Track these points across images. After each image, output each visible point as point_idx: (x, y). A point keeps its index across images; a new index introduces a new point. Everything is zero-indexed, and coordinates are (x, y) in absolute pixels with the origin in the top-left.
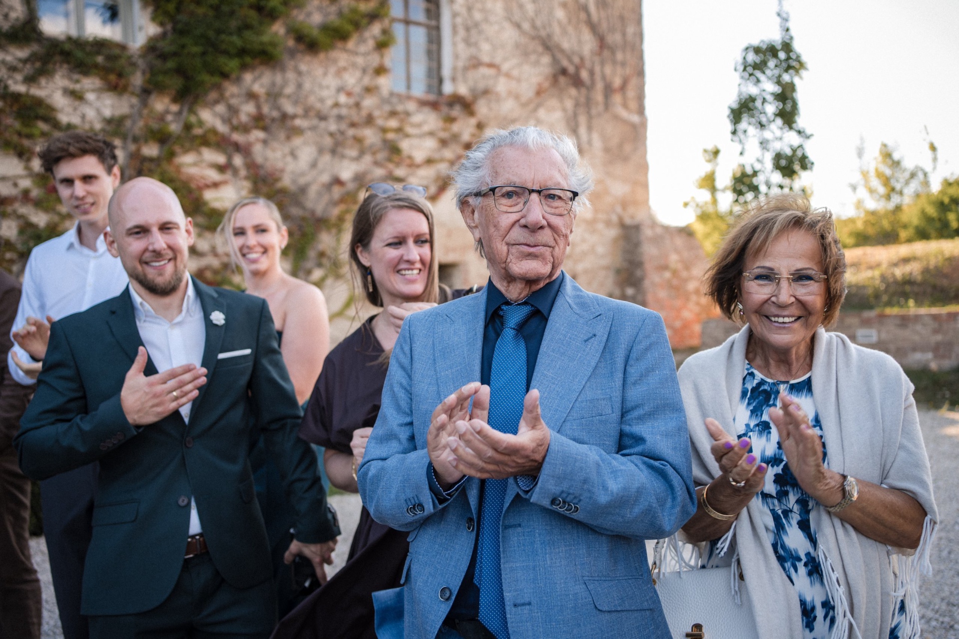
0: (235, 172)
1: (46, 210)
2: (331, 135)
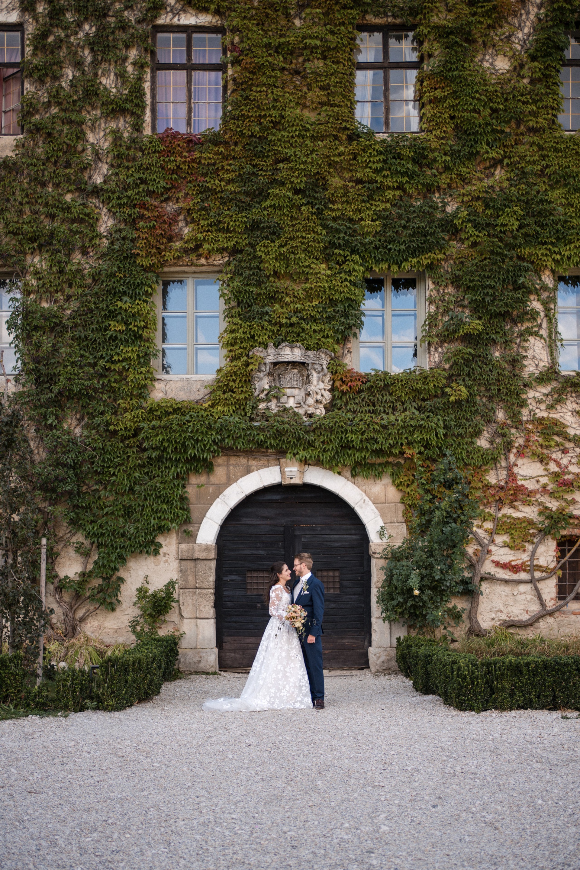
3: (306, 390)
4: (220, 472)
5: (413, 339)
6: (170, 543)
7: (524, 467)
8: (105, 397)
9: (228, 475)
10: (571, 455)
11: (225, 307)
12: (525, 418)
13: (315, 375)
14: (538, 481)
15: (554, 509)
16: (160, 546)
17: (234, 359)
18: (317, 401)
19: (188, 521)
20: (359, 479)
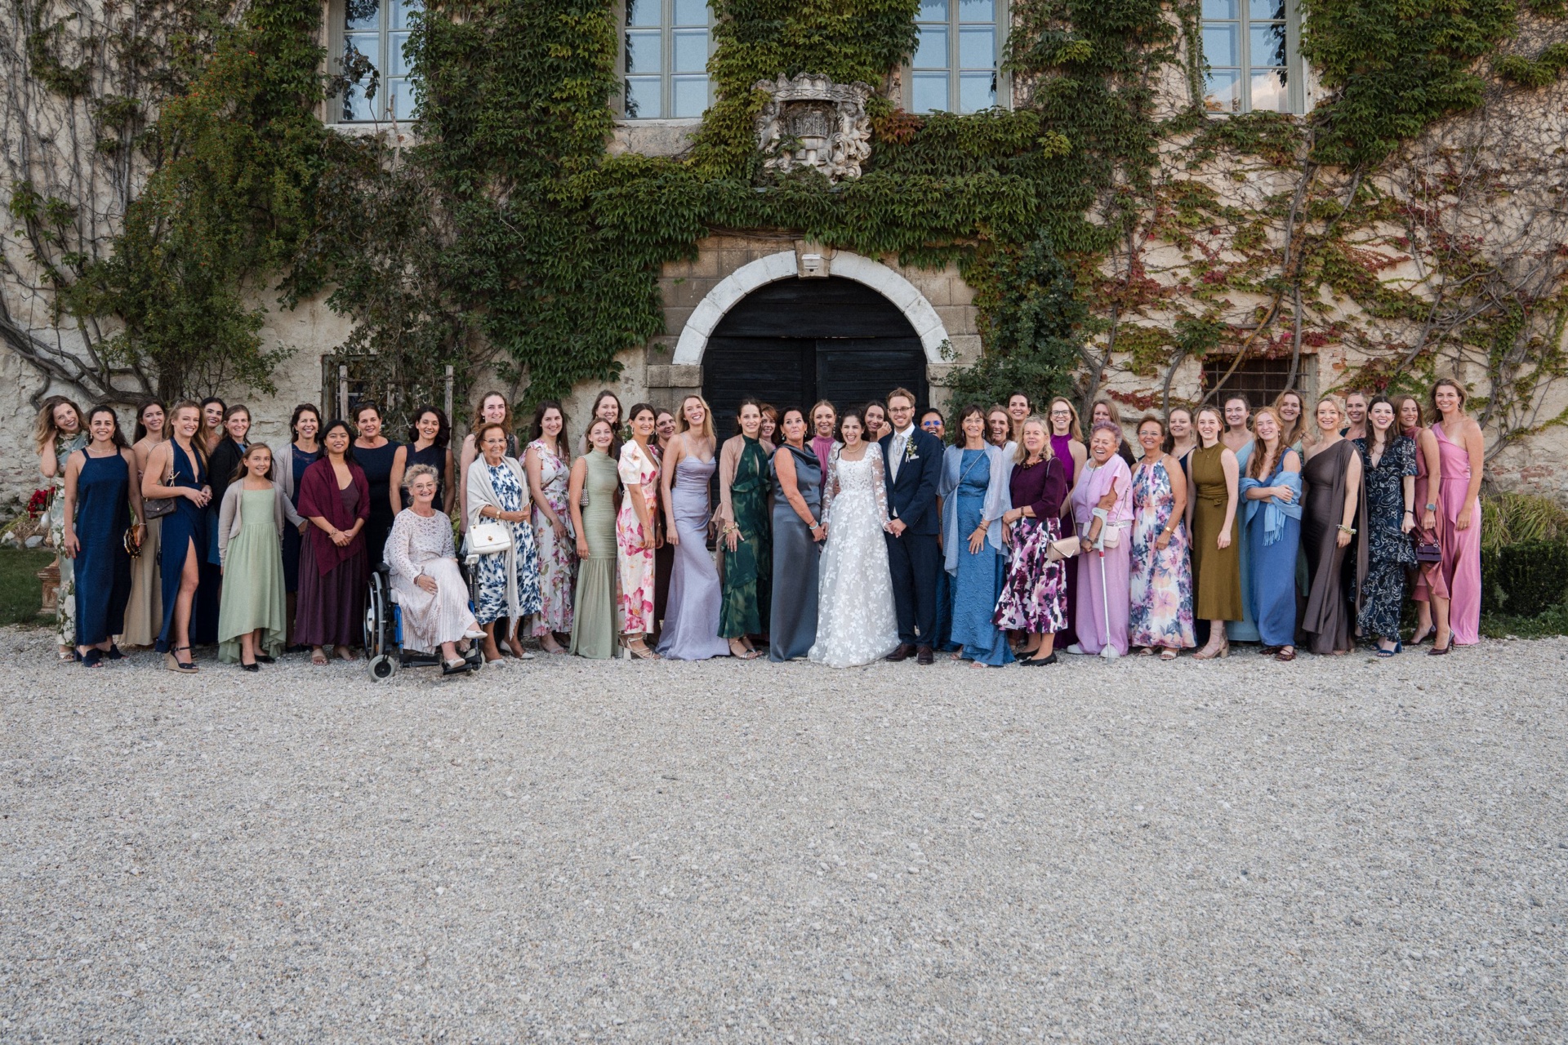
0: (1417, 247)
1: (1204, 301)
2: (1552, 190)
3: (833, 141)
4: (707, 261)
5: (991, 66)
6: (635, 364)
7: (1153, 254)
8: (542, 152)
9: (719, 264)
10: (1222, 236)
11: (717, 23)
12: (1155, 182)
13: (847, 119)
14: (1174, 275)
15: (1199, 315)
16: (620, 367)
17: (728, 95)
18: (850, 157)
19: (661, 331)
20: (912, 270)
